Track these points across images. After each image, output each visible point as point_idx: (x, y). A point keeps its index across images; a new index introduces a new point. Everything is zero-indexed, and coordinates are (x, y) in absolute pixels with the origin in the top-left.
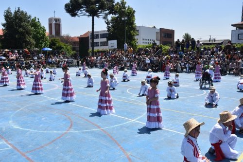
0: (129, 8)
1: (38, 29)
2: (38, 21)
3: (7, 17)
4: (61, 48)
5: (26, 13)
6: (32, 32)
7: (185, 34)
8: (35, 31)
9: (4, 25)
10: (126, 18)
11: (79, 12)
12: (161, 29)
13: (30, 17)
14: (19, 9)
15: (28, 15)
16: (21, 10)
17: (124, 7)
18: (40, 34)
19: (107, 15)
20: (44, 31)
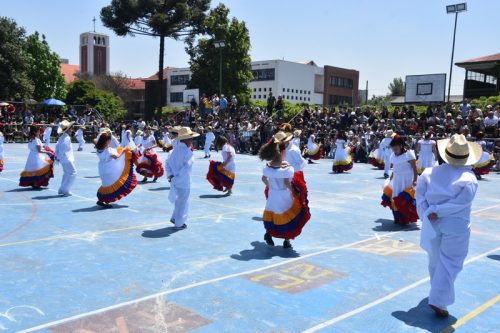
0: (235, 22)
1: (43, 58)
2: (44, 42)
4: (93, 102)
5: (15, 24)
6: (26, 65)
7: (395, 81)
8: (36, 63)
10: (223, 45)
11: (133, 26)
12: (326, 67)
13: (22, 32)
15: (19, 26)
17: (224, 21)
18: (46, 70)
19: (192, 34)
20: (54, 64)
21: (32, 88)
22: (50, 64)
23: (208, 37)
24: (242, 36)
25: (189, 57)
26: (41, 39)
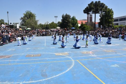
3: (63, 17)
6: (71, 22)
8: (73, 21)
9: (62, 20)
13: (70, 16)
14: (66, 14)
16: (67, 14)
18: (75, 22)
19: (102, 12)
20: (76, 21)
21: (72, 26)
22: (75, 21)
23: (104, 13)
24: (110, 12)
25: (100, 17)
26: (74, 17)
